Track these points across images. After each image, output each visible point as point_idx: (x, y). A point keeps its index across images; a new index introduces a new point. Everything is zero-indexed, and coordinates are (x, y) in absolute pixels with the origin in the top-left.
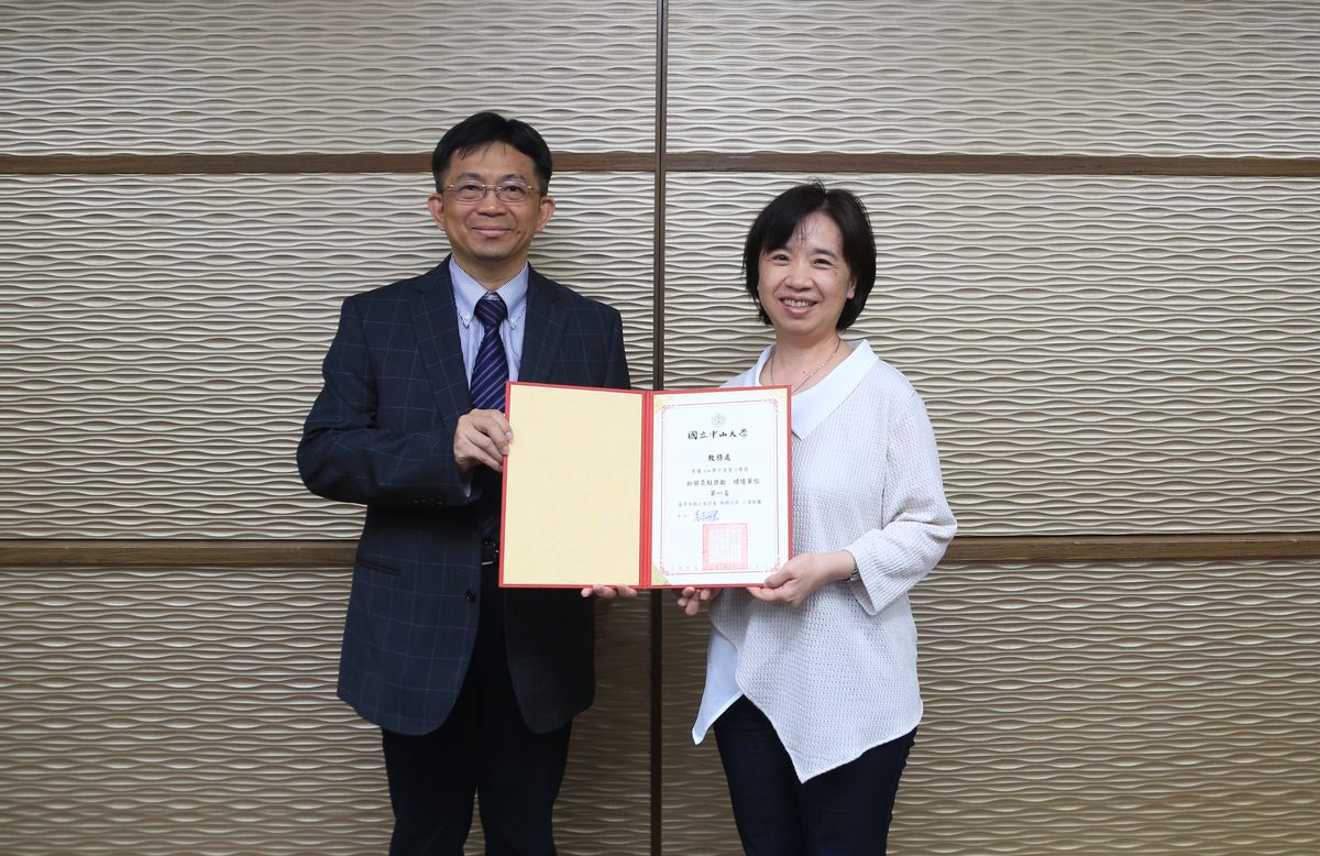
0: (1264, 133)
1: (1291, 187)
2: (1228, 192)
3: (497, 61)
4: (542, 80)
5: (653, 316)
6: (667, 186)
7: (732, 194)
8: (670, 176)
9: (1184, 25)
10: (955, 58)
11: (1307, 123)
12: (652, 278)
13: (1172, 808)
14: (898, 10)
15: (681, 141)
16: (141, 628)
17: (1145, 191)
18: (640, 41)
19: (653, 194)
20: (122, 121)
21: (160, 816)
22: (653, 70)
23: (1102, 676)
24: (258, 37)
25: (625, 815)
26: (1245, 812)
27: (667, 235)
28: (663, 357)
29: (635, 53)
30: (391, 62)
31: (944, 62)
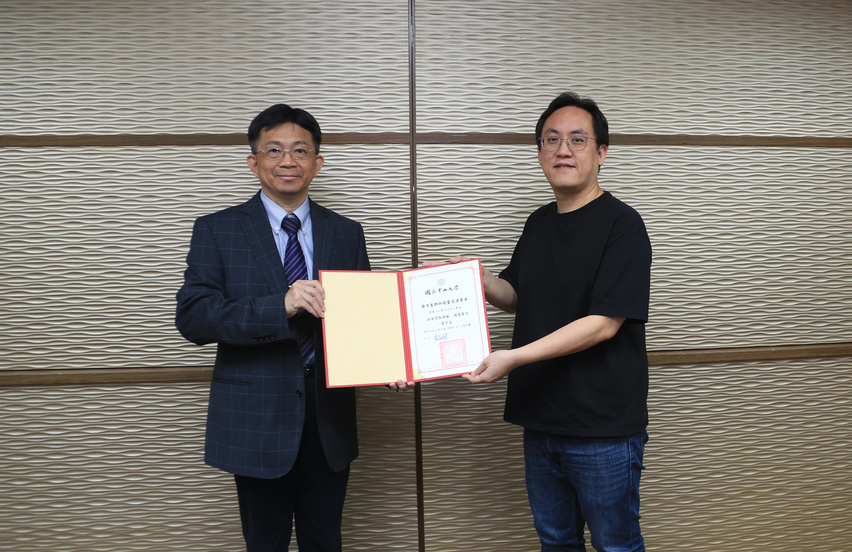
0: (753, 122)
1: (768, 152)
2: (734, 155)
3: (315, 78)
4: (341, 89)
5: (411, 229)
6: (417, 152)
7: (455, 157)
8: (419, 147)
9: (708, 60)
10: (581, 78)
11: (776, 116)
12: (409, 207)
13: (710, 501)
14: (548, 50)
15: (424, 127)
16: (108, 421)
17: (689, 154)
18: (399, 66)
19: (409, 157)
20: (85, 114)
21: (125, 533)
22: (407, 84)
23: (671, 430)
24: (170, 63)
26: (751, 502)
27: (418, 181)
28: (418, 253)
29: (396, 74)
30: (250, 79)
31: (575, 80)
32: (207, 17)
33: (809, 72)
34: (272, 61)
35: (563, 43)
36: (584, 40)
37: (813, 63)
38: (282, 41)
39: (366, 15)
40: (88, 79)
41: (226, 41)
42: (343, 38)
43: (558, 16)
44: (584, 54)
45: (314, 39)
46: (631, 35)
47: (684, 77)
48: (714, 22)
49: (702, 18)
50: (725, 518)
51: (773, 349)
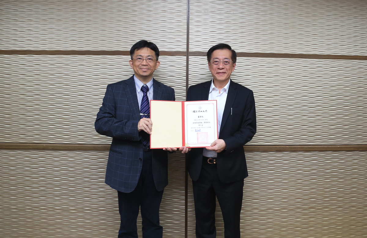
0: (332, 49)
1: (338, 62)
2: (323, 63)
3: (148, 28)
4: (159, 33)
6: (189, 59)
7: (205, 61)
8: (190, 57)
9: (313, 22)
10: (258, 29)
11: (342, 46)
12: (185, 82)
13: (309, 210)
14: (245, 17)
15: (192, 49)
17: (303, 62)
18: (183, 24)
19: (186, 61)
21: (67, 210)
22: (186, 31)
23: (293, 179)
24: (91, 22)
25: (179, 211)
26: (326, 211)
27: (189, 71)
29: (182, 27)
30: (123, 28)
31: (256, 30)
32: (106, 4)
33: (357, 27)
34: (132, 21)
35: (251, 15)
36: (260, 14)
37: (359, 24)
38: (136, 13)
39: (170, 3)
40: (60, 28)
41: (114, 13)
42: (160, 12)
43: (249, 3)
44: (259, 20)
45: (149, 13)
46: (280, 11)
47: (302, 29)
48: (316, 6)
49: (311, 5)
50: (316, 218)
51: (338, 146)
